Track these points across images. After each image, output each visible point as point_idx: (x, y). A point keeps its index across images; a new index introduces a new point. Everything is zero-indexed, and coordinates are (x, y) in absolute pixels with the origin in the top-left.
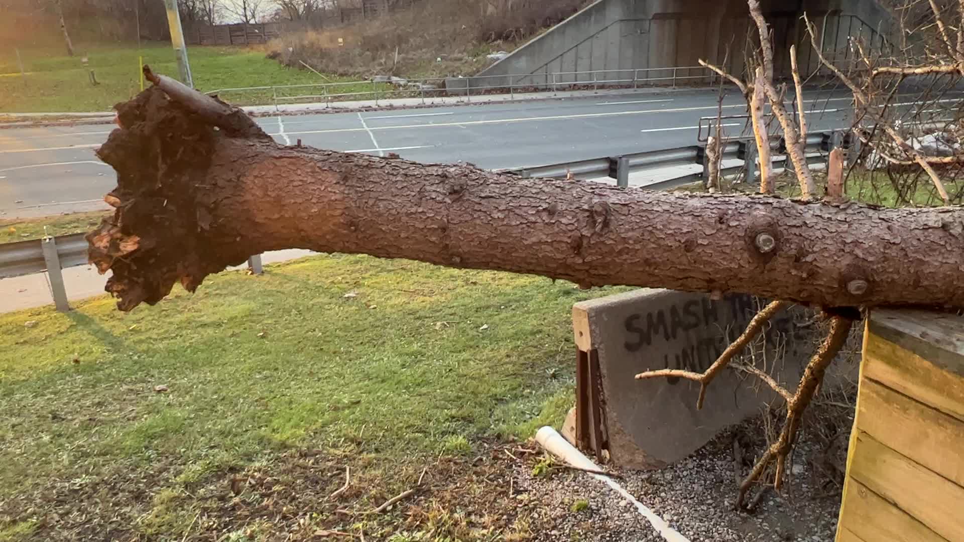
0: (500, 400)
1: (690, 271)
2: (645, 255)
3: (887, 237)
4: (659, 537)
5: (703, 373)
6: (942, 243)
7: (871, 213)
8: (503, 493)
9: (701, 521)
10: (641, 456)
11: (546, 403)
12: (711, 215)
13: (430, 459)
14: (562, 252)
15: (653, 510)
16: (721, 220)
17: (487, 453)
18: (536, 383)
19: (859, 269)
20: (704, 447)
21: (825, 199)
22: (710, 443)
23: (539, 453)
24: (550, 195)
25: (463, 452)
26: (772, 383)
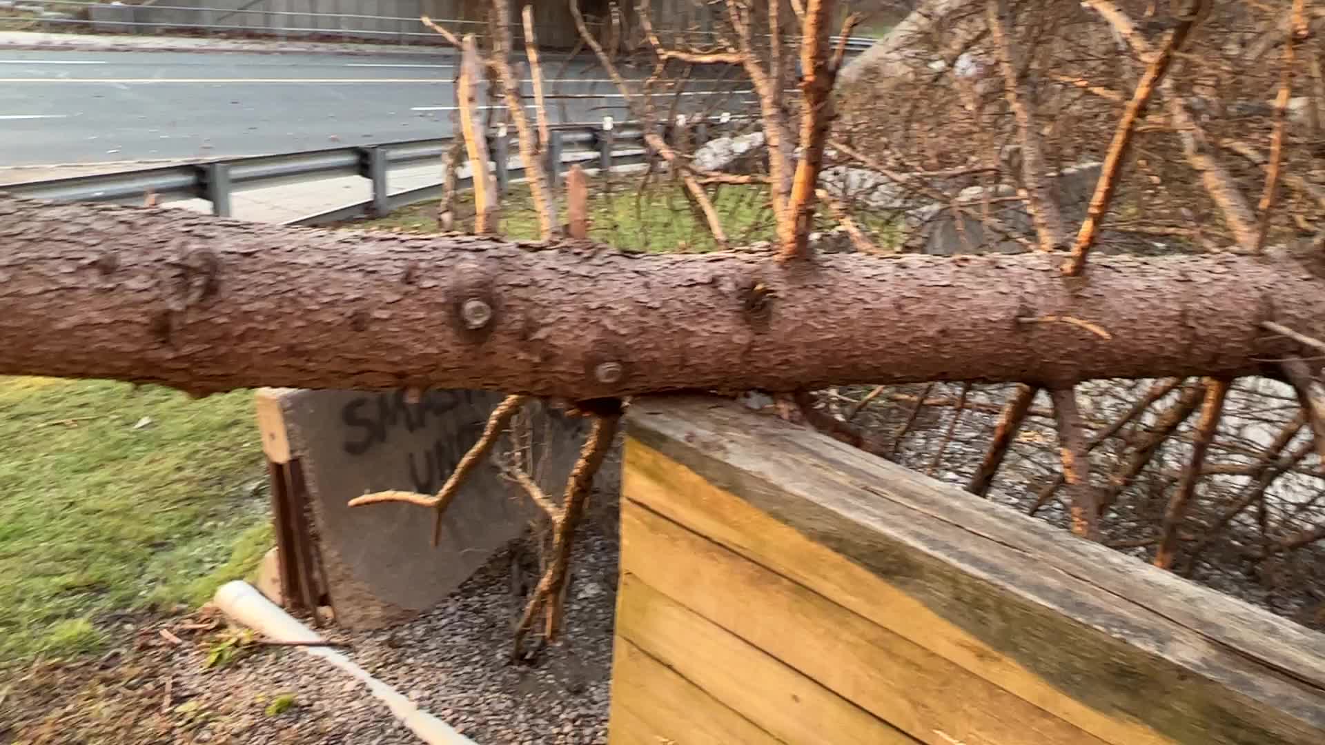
0: (158, 545)
1: (367, 361)
2: (286, 338)
3: (643, 299)
4: (402, 728)
5: (434, 494)
6: (711, 305)
7: (624, 262)
8: (152, 706)
9: (464, 691)
10: (379, 608)
11: (239, 540)
12: (393, 269)
13: (16, 671)
14: (136, 340)
15: (396, 687)
16: (408, 279)
17: (130, 641)
18: (224, 507)
19: (610, 347)
20: (471, 579)
21: (566, 243)
22: (480, 571)
23: (221, 627)
24: (105, 236)
25: (85, 647)
26: (537, 494)
